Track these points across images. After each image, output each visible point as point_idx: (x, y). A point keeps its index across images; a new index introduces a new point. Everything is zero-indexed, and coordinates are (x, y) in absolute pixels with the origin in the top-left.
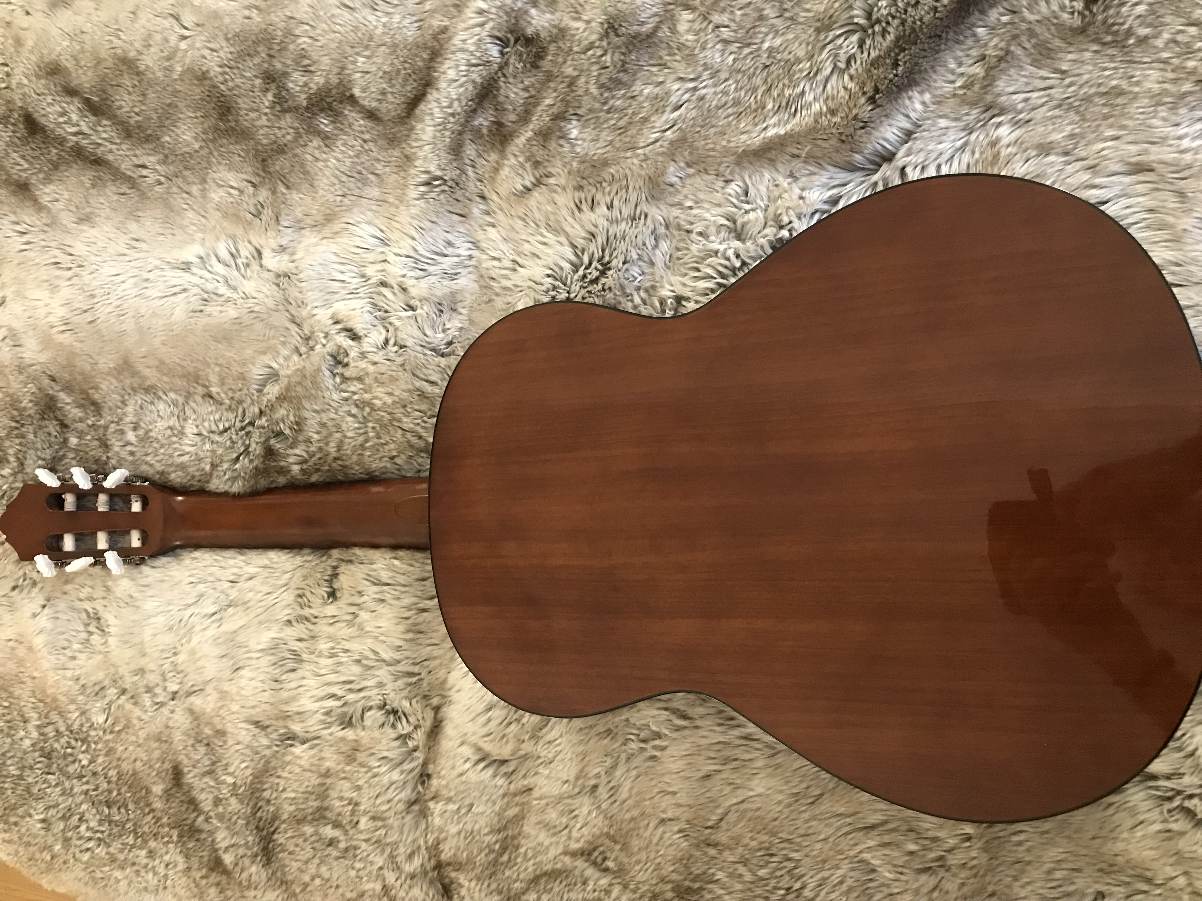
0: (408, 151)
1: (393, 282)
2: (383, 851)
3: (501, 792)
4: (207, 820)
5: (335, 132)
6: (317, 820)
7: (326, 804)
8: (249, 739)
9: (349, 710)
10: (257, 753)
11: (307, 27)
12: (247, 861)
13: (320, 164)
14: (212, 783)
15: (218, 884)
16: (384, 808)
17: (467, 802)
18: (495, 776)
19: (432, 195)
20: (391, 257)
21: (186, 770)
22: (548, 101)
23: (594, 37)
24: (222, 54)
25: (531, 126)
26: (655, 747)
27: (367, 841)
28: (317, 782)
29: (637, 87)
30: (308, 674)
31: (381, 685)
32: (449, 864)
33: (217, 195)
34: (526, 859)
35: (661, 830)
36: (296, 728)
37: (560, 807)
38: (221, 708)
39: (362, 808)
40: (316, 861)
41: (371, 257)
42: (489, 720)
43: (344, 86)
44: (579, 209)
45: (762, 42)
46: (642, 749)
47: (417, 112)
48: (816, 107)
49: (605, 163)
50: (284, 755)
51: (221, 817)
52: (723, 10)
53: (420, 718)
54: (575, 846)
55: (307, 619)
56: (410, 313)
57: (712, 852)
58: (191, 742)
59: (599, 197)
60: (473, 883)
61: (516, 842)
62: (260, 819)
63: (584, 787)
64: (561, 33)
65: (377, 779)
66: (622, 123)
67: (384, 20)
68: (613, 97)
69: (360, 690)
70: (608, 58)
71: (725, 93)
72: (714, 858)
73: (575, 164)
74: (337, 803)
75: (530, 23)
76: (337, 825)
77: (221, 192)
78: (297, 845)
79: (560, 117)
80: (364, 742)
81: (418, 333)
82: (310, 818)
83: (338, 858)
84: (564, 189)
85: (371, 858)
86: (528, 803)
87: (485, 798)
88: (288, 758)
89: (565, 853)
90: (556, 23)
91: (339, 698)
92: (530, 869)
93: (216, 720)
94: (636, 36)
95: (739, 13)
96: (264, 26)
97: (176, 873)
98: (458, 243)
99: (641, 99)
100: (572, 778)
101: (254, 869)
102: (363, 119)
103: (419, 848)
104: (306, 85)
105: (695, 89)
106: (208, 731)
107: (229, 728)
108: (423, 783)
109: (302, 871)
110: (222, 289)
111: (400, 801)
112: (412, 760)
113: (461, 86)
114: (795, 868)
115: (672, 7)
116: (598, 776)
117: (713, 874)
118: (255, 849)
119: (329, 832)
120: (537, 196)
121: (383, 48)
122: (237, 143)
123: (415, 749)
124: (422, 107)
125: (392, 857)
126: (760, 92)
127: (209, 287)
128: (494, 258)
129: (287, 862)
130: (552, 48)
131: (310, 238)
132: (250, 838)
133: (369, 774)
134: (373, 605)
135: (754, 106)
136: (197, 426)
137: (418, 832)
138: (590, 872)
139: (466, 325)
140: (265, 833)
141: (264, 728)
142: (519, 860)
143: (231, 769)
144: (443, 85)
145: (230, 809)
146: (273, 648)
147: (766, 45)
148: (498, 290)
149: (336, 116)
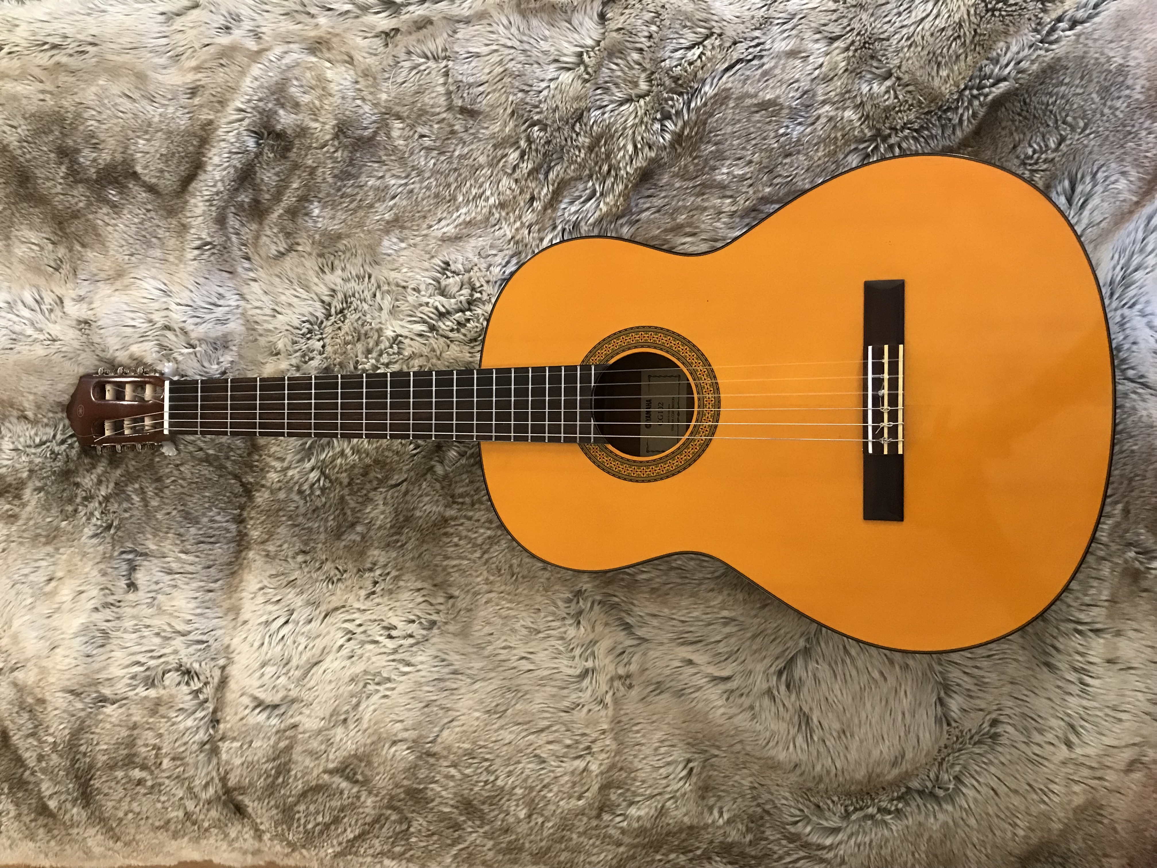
0: (185, 221)
1: (176, 327)
2: (183, 784)
3: (274, 730)
4: (33, 773)
5: (122, 201)
6: (126, 765)
7: (133, 751)
8: (65, 705)
9: (152, 673)
10: (73, 716)
11: (94, 113)
12: (69, 805)
13: (110, 228)
14: (35, 743)
15: (45, 826)
16: (182, 749)
17: (248, 739)
18: (268, 718)
19: (203, 257)
20: (173, 307)
21: (11, 733)
22: (295, 186)
23: (328, 137)
24: (19, 130)
25: (282, 205)
26: (387, 689)
27: (168, 778)
28: (126, 734)
29: (363, 179)
30: (114, 648)
31: (176, 652)
32: (235, 789)
33: (20, 250)
34: (296, 779)
35: (393, 749)
36: (107, 691)
37: (320, 738)
38: (40, 680)
39: (164, 751)
40: (128, 799)
41: (155, 305)
42: (263, 675)
43: (128, 164)
44: (323, 272)
45: (454, 151)
46: (377, 691)
47: (190, 188)
48: (491, 201)
49: (339, 237)
50: (96, 715)
51: (44, 771)
52: (425, 123)
53: (208, 675)
54: (331, 766)
55: (112, 604)
56: (191, 350)
57: (432, 760)
58: (16, 709)
59: (336, 262)
60: (256, 803)
61: (287, 767)
62: (79, 768)
63: (336, 722)
64: (303, 132)
65: (175, 727)
66: (352, 206)
67: (161, 110)
68: (345, 186)
69: (160, 657)
70: (338, 154)
71: (428, 188)
72: (433, 765)
73: (317, 237)
74: (143, 750)
75: (279, 122)
76: (144, 767)
77: (24, 248)
78: (110, 788)
79: (304, 199)
80: (165, 698)
81: (198, 365)
82: (120, 763)
83: (145, 795)
84: (310, 254)
85: (173, 791)
86: (295, 736)
87: (261, 735)
88: (101, 717)
89: (325, 772)
90: (299, 122)
91: (143, 665)
92: (300, 787)
93: (37, 690)
94: (360, 139)
95: (436, 126)
96: (57, 109)
97: (8, 820)
98: (227, 295)
99: (366, 189)
100: (327, 717)
101: (75, 810)
102: (145, 192)
103: (212, 779)
104: (95, 160)
105: (406, 184)
106: (30, 700)
107: (48, 697)
108: (214, 727)
109: (117, 809)
110: (29, 331)
111: (194, 742)
112: (203, 710)
113: (225, 169)
114: (490, 766)
115: (387, 116)
116: (347, 712)
117: (434, 777)
118: (75, 794)
119: (137, 774)
120: (288, 262)
121: (160, 134)
122: (36, 207)
123: (206, 701)
124: (193, 185)
125: (190, 789)
126: (453, 187)
127: (17, 328)
128: (257, 308)
129: (103, 802)
130: (297, 142)
131: (105, 290)
132: (71, 786)
133: (169, 724)
134: (168, 590)
135: (448, 198)
136: (13, 443)
137: (211, 767)
138: (344, 785)
139: (236, 359)
140: (83, 780)
141: (78, 695)
142: (291, 780)
143: (51, 731)
144: (209, 168)
145: (52, 763)
146: (85, 629)
147: (457, 153)
148: (261, 332)
149: (122, 189)
